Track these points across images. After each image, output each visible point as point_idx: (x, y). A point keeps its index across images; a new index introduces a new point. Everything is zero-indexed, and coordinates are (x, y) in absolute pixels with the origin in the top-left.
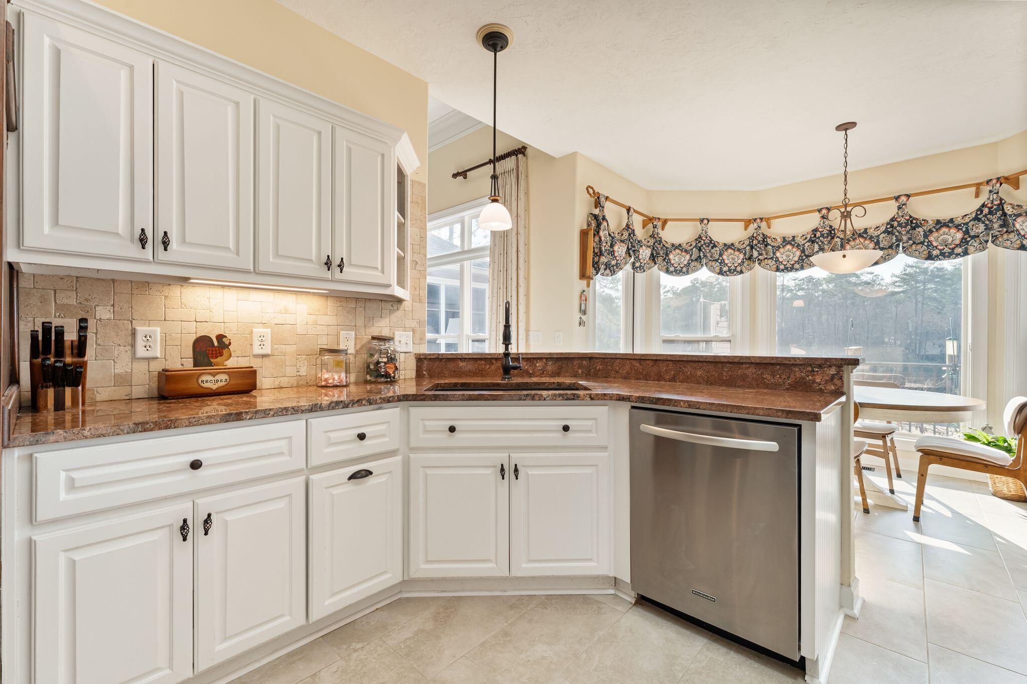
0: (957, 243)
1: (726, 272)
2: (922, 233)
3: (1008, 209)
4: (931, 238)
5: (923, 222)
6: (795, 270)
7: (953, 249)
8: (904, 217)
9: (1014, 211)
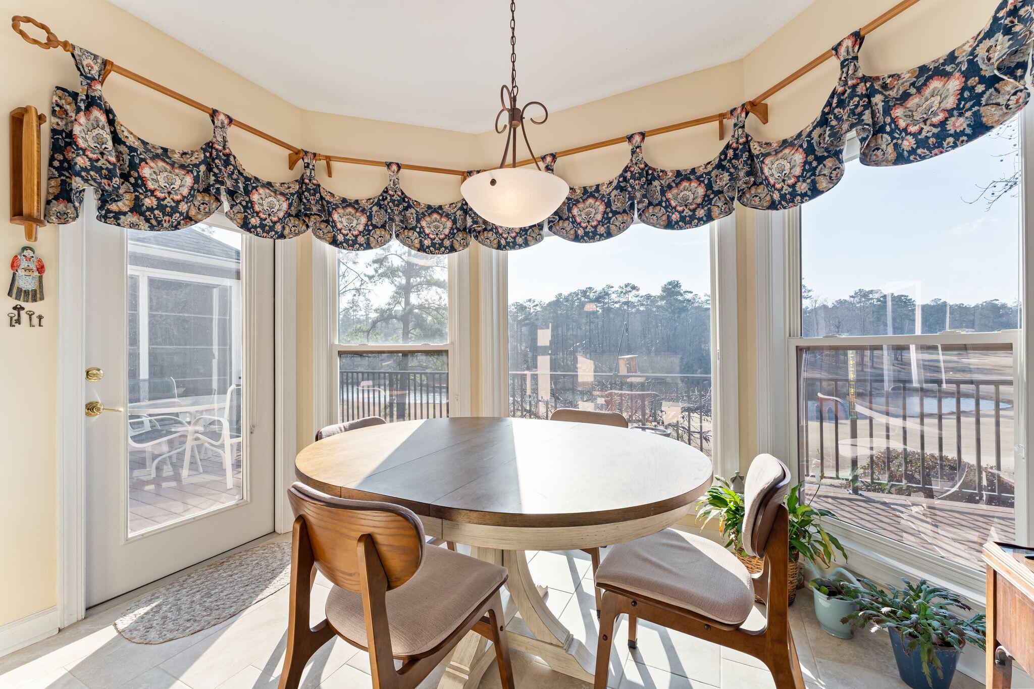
0: (698, 202)
1: (428, 247)
2: (659, 188)
3: (755, 147)
4: (669, 195)
5: (661, 174)
6: (517, 246)
7: (694, 210)
8: (638, 165)
9: (762, 149)
